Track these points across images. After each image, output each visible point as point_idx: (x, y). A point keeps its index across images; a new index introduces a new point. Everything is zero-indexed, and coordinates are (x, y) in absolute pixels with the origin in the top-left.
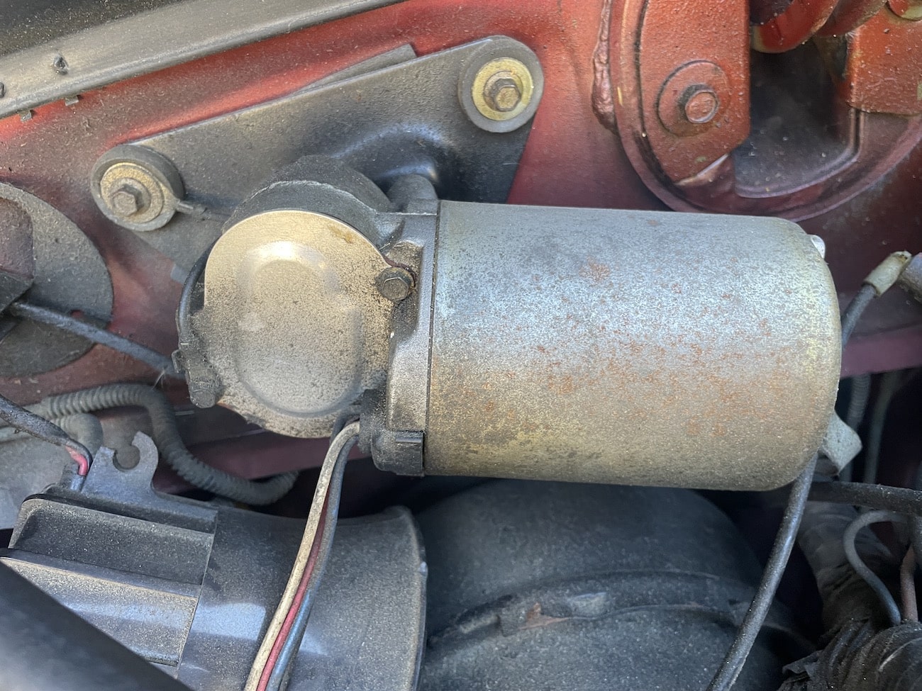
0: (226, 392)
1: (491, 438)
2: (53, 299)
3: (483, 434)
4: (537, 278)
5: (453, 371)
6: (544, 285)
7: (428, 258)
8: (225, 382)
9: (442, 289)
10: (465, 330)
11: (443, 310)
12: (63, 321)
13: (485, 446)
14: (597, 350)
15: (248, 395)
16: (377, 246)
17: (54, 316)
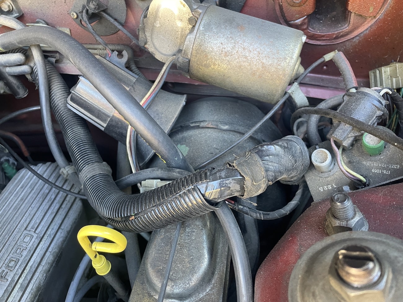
0: (148, 44)
1: (205, 65)
2: (111, 14)
3: (203, 64)
4: (227, 26)
5: (199, 44)
6: (227, 28)
7: (202, 15)
8: (148, 40)
9: (202, 23)
10: (205, 34)
11: (201, 28)
12: (112, 20)
13: (204, 68)
14: (235, 47)
15: (152, 46)
16: (191, 10)
17: (110, 18)
